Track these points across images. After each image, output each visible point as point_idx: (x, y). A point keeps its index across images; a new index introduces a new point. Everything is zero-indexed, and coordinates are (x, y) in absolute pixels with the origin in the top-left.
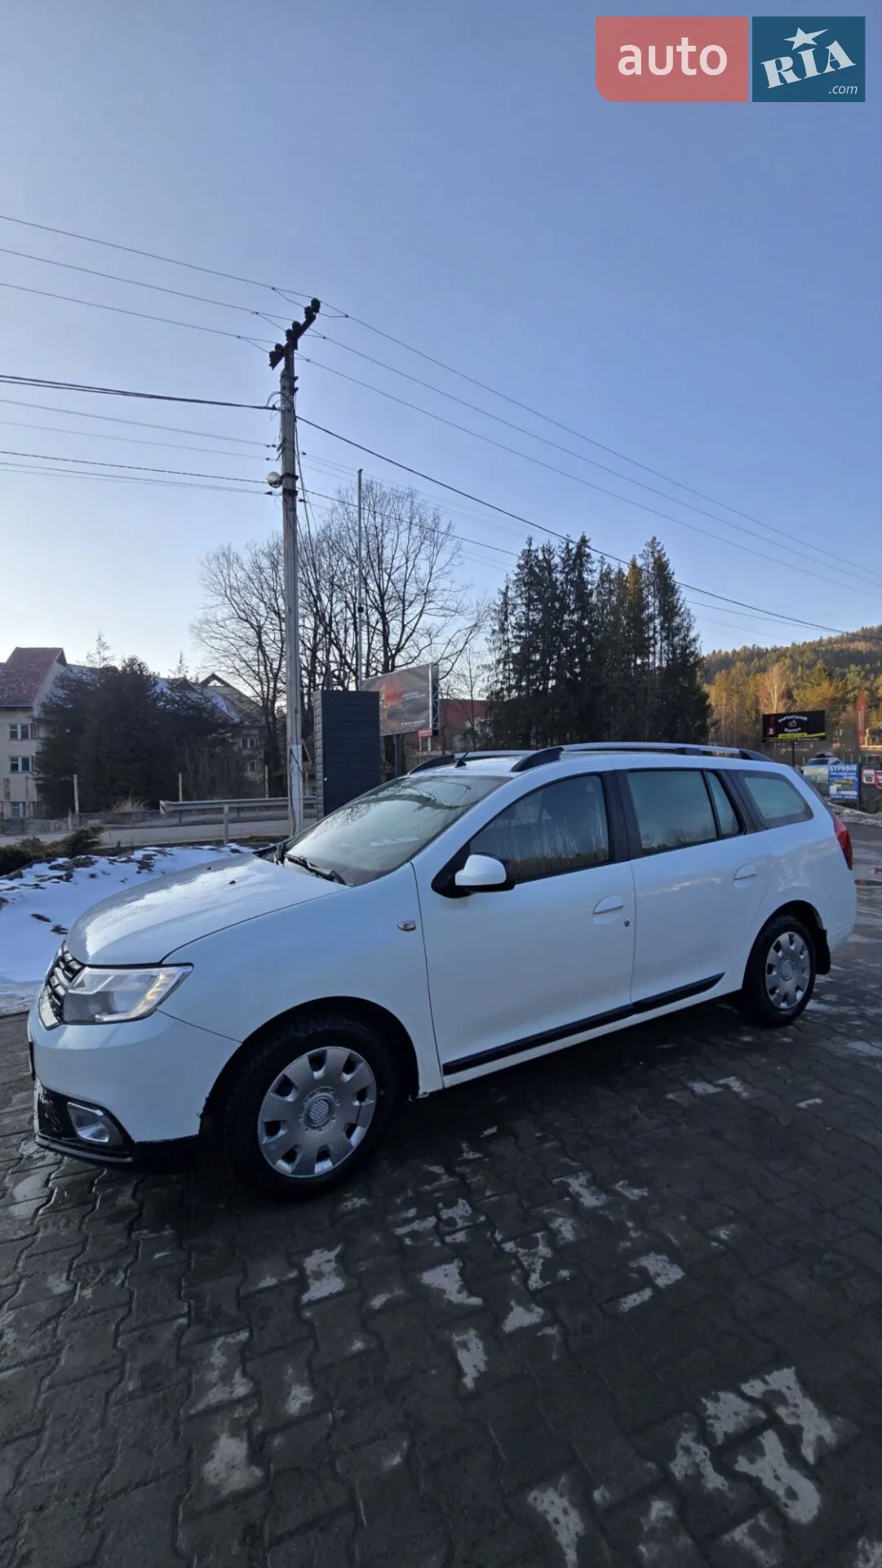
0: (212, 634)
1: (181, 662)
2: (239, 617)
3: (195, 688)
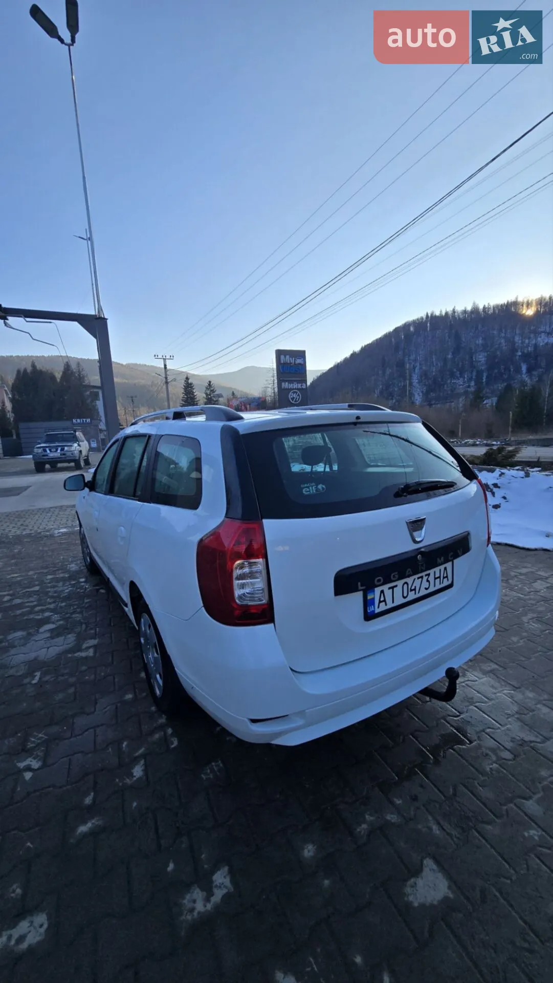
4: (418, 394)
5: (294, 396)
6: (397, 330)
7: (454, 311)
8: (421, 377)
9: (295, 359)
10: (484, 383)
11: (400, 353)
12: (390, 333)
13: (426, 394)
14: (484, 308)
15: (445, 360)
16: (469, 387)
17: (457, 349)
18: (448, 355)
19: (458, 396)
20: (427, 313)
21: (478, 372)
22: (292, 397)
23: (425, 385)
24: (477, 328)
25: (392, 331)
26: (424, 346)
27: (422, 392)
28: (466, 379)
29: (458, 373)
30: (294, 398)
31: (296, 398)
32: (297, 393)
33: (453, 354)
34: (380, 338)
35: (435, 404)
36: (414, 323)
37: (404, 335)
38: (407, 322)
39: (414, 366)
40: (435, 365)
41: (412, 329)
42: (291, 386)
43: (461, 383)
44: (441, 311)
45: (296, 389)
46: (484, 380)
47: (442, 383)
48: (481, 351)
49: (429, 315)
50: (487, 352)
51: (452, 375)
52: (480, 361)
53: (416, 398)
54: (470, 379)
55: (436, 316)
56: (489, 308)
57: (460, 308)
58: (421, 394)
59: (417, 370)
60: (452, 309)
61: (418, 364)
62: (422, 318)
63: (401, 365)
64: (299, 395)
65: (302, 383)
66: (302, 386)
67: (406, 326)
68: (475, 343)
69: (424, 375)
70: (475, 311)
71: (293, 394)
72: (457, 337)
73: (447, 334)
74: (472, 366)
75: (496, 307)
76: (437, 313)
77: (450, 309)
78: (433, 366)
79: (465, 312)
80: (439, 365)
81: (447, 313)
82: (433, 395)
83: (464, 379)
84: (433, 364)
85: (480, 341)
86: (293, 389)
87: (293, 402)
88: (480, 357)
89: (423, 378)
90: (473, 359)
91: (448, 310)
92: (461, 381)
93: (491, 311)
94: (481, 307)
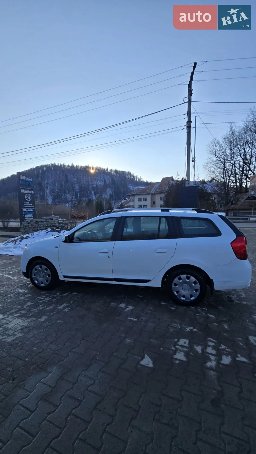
0: (209, 167)
1: (198, 177)
2: (218, 160)
3: (207, 183)
4: (50, 199)
5: (28, 197)
6: (37, 168)
7: (64, 165)
8: (51, 191)
9: (28, 178)
10: (79, 197)
11: (39, 179)
12: (33, 169)
13: (54, 200)
14: (76, 166)
15: (62, 185)
16: (72, 198)
17: (67, 181)
18: (63, 183)
19: (68, 202)
20: (52, 163)
21: (76, 192)
22: (27, 197)
23: (53, 195)
24: (74, 174)
25: (34, 168)
26: (51, 178)
27: (52, 198)
28: (71, 195)
29: (68, 191)
30: (28, 198)
31: (29, 198)
32: (29, 195)
33: (65, 183)
34: (28, 170)
35: (58, 204)
36: (46, 166)
37: (41, 171)
38: (42, 165)
39: (47, 186)
40: (57, 187)
41: (45, 169)
42: (26, 192)
43: (69, 196)
44: (58, 164)
45: (29, 193)
46: (78, 196)
47: (61, 195)
48: (76, 184)
49: (53, 164)
50: (79, 184)
51: (65, 192)
52: (76, 188)
53: (49, 201)
54: (73, 195)
55: (56, 165)
56: (78, 167)
57: (66, 164)
58: (51, 199)
59: (49, 187)
60: (63, 164)
61: (49, 185)
62: (50, 165)
63: (40, 184)
64: (30, 197)
65: (32, 191)
66: (31, 192)
67: (42, 167)
68: (74, 180)
69: (52, 191)
70: (73, 167)
71: (27, 196)
72: (66, 176)
73: (62, 174)
74: (73, 190)
75: (81, 167)
76: (57, 164)
77: (62, 164)
78: (56, 187)
79: (69, 166)
80: (59, 187)
81: (61, 165)
82: (56, 200)
83: (70, 194)
84: (56, 186)
85: (75, 179)
86: (27, 193)
87: (27, 200)
88: (76, 186)
89: (52, 192)
90: (73, 187)
91: (61, 164)
92: (69, 195)
93: (79, 168)
94: (75, 166)
